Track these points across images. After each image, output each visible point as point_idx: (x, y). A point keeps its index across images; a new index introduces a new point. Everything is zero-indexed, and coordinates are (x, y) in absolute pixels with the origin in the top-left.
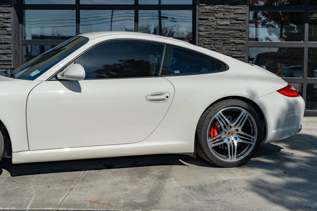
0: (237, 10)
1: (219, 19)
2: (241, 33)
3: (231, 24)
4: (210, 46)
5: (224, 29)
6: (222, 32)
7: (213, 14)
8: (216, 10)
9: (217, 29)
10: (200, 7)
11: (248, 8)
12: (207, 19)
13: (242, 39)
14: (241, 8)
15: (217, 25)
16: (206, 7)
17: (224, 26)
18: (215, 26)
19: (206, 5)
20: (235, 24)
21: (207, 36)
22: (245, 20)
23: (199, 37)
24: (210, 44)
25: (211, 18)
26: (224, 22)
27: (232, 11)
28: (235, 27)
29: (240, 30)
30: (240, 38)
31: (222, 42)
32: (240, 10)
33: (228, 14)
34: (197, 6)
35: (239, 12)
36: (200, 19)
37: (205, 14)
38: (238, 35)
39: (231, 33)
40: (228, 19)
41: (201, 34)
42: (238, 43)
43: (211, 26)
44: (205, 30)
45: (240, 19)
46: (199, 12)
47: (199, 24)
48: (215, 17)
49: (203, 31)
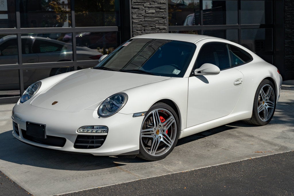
1: (147, 8)
2: (163, 20)
3: (156, 12)
4: (141, 31)
5: (151, 17)
6: (150, 20)
7: (142, 4)
9: (145, 17)
12: (138, 8)
13: (164, 25)
17: (151, 14)
18: (144, 14)
20: (159, 12)
21: (139, 23)
22: (165, 9)
23: (132, 24)
24: (141, 30)
25: (141, 7)
26: (151, 11)
27: (156, 1)
28: (159, 15)
29: (163, 18)
31: (150, 28)
32: (162, 0)
33: (153, 3)
35: (161, 2)
36: (132, 8)
37: (137, 4)
38: (161, 21)
39: (156, 20)
40: (154, 8)
41: (135, 21)
42: (161, 28)
43: (141, 14)
44: (137, 18)
45: (162, 8)
46: (132, 2)
47: (132, 13)
48: (144, 6)
49: (136, 19)
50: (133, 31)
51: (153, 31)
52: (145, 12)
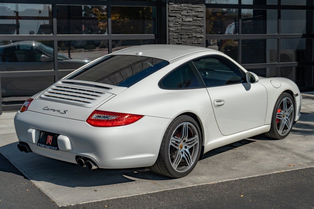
0: (197, 9)
1: (184, 16)
2: (200, 29)
3: (193, 20)
4: (178, 40)
5: (188, 25)
6: (187, 28)
7: (179, 12)
8: (182, 8)
9: (182, 25)
10: (169, 5)
11: (205, 6)
12: (175, 16)
13: (201, 34)
14: (200, 6)
15: (182, 21)
16: (174, 5)
17: (188, 22)
19: (174, 4)
20: (196, 20)
21: (176, 32)
22: (202, 17)
23: (169, 32)
24: (178, 39)
25: (178, 15)
26: (188, 19)
27: (193, 9)
28: (196, 24)
29: (200, 26)
30: (200, 32)
31: (187, 36)
32: (200, 9)
33: (191, 11)
34: (167, 5)
35: (199, 10)
36: (169, 16)
37: (174, 12)
38: (198, 30)
39: (193, 29)
40: (191, 16)
41: (171, 29)
42: (198, 37)
43: (178, 22)
44: (174, 26)
45: (200, 16)
46: (169, 10)
47: (169, 21)
48: (181, 14)
49: (172, 27)
50: (169, 39)
51: (189, 39)
52: (182, 20)
